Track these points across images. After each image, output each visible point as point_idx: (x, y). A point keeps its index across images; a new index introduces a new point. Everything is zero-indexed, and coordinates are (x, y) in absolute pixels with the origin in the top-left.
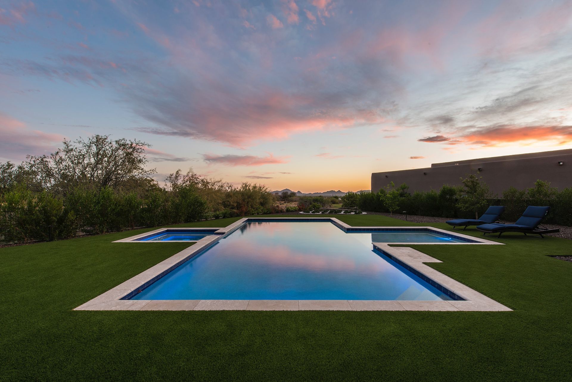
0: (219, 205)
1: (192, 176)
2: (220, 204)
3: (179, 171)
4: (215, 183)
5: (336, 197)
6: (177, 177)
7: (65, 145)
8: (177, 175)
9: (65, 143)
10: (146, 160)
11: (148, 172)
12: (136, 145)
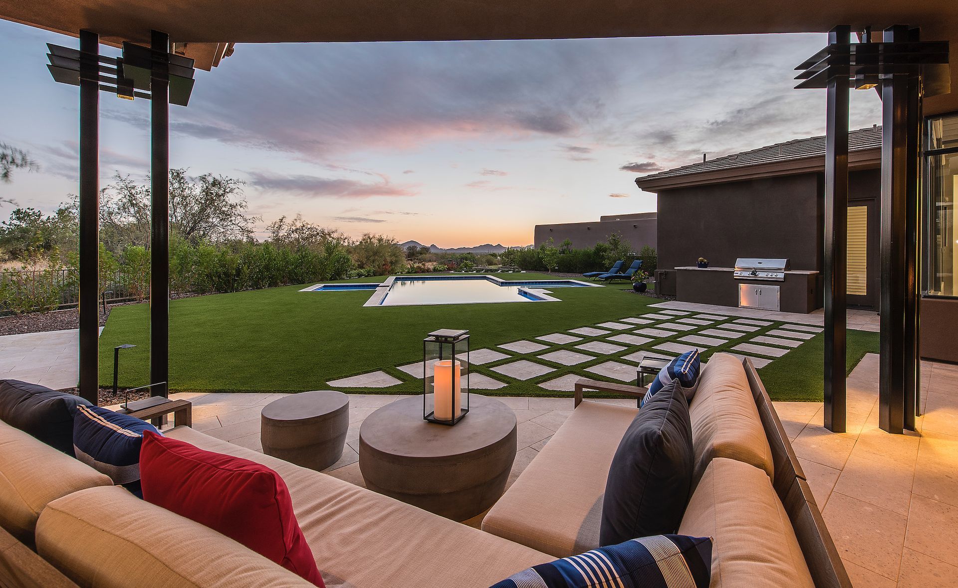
5: (494, 255)
8: (281, 224)
11: (250, 220)
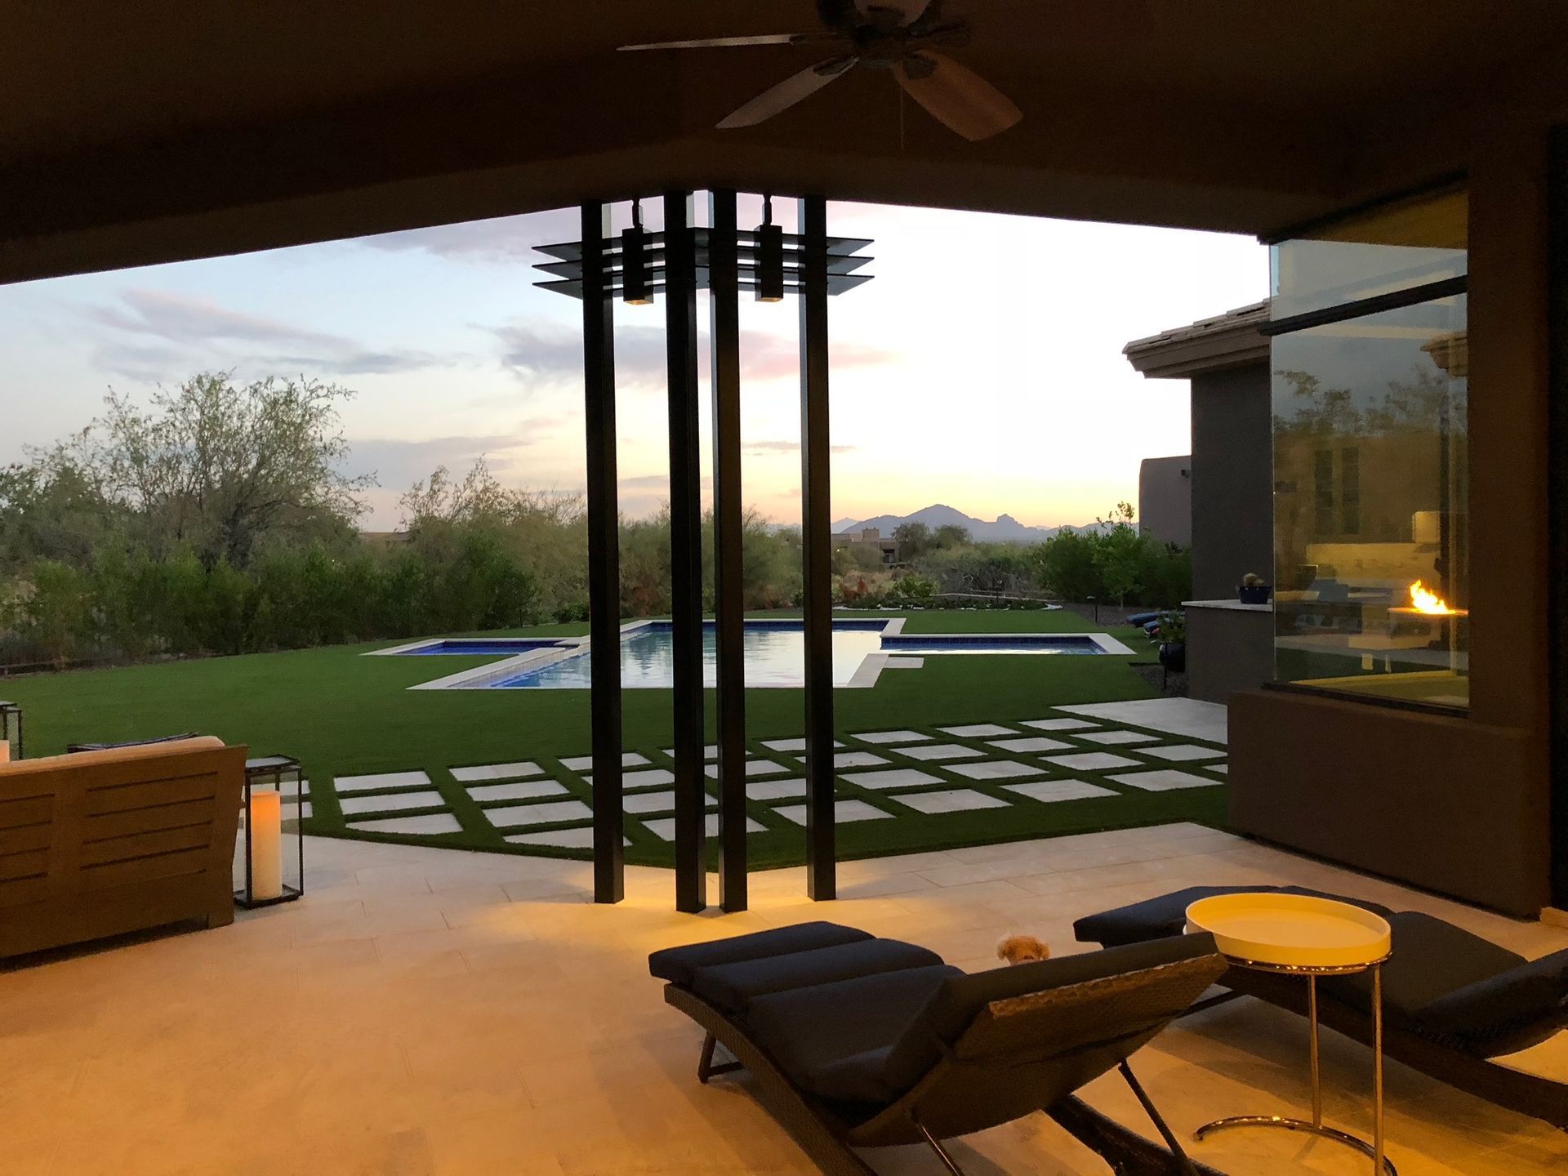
0: (576, 588)
1: (486, 490)
2: (581, 583)
3: (440, 472)
4: (558, 506)
6: (435, 492)
7: (110, 407)
8: (436, 487)
9: (111, 400)
10: (345, 444)
11: (353, 482)
12: (309, 393)
